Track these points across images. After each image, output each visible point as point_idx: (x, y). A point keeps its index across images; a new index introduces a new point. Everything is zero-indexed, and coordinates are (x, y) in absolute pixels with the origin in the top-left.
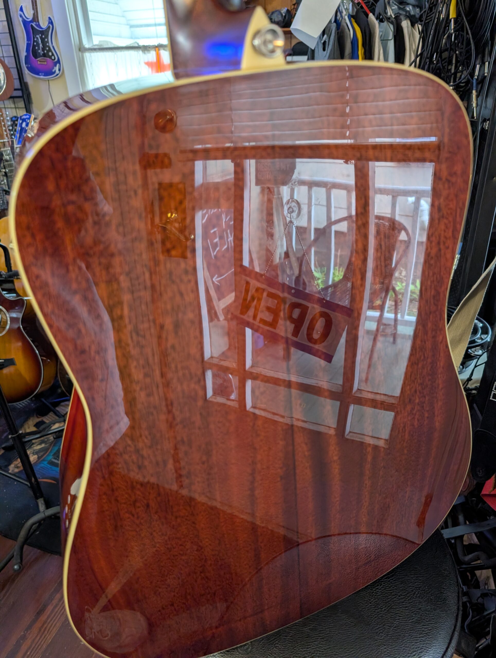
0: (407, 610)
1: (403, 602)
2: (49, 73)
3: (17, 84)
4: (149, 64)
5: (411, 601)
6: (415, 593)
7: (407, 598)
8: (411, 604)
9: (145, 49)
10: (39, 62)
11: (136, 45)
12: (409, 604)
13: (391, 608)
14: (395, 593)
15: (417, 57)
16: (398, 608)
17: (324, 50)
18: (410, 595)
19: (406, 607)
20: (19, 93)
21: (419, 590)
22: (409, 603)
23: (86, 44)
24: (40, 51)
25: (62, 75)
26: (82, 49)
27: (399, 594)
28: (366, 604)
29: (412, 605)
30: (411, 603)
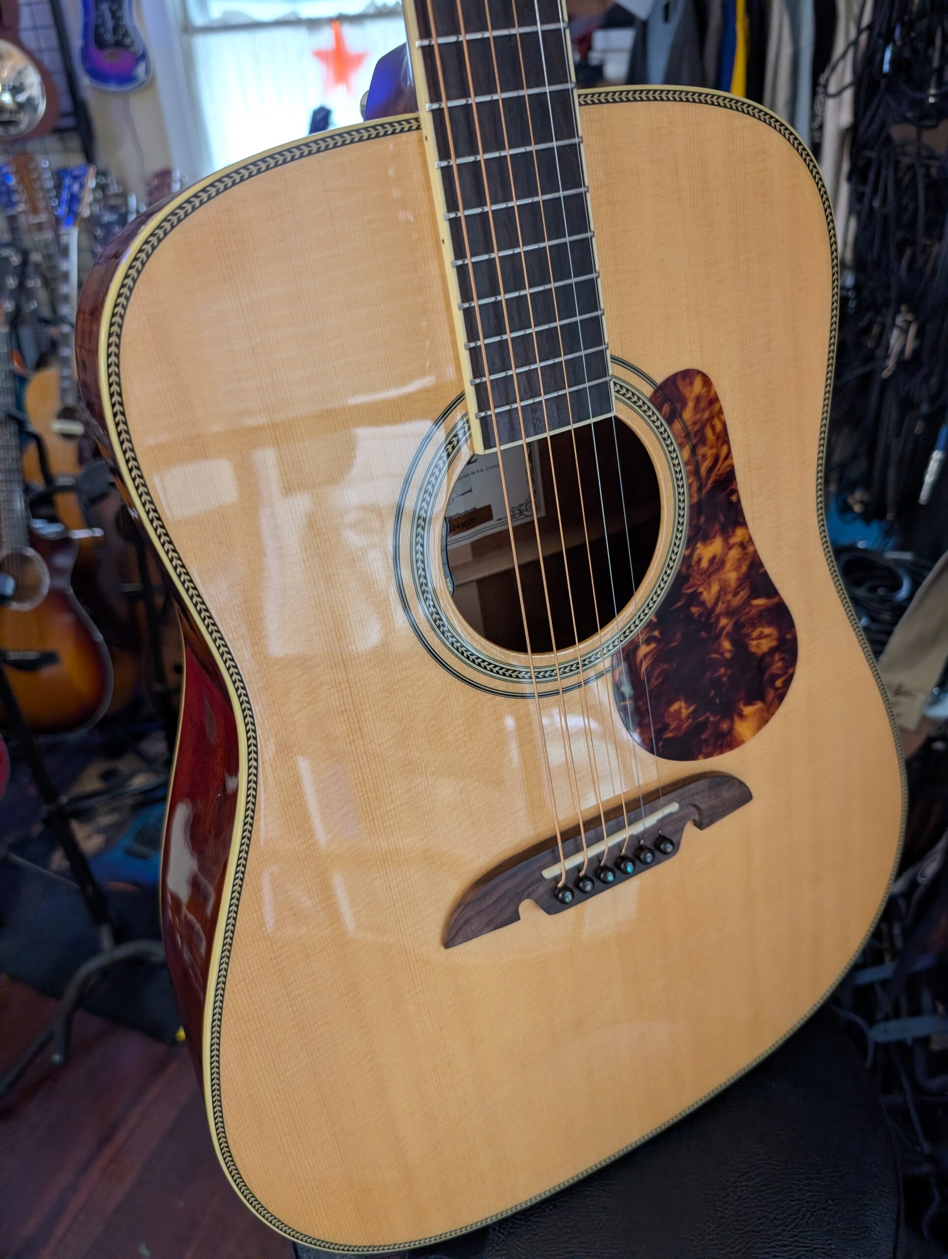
0: (786, 1252)
1: (779, 1235)
2: (126, 78)
3: (66, 103)
4: (321, 55)
5: (795, 1233)
6: (804, 1215)
7: (787, 1226)
8: (796, 1238)
9: (313, 24)
10: (107, 58)
11: (293, 18)
12: (791, 1240)
13: (752, 1247)
14: (763, 1213)
15: (859, 32)
16: (767, 1248)
17: (666, 18)
18: (795, 1219)
19: (785, 1246)
20: (69, 122)
21: (815, 1207)
22: (791, 1237)
23: (198, 19)
24: (109, 37)
25: (149, 83)
26: (188, 29)
27: (771, 1216)
28: (700, 1237)
29: (797, 1241)
30: (795, 1236)
